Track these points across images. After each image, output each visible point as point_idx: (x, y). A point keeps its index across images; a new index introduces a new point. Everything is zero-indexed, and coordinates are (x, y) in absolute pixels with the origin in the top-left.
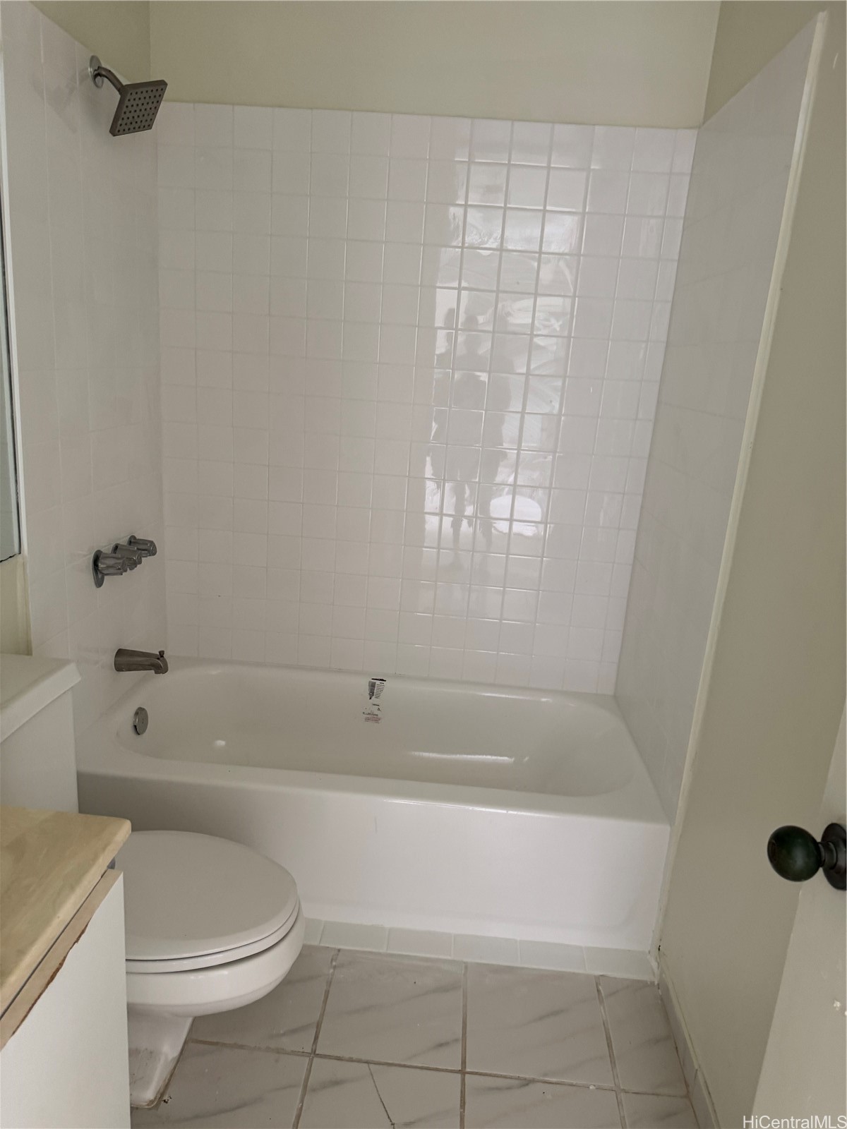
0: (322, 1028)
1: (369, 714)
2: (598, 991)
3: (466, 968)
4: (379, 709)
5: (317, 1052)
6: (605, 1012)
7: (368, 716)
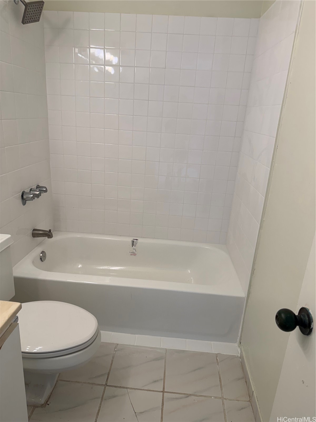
0: (110, 375)
1: (132, 252)
2: (217, 359)
3: (166, 351)
4: (136, 251)
5: (107, 385)
6: (219, 368)
7: (132, 253)
